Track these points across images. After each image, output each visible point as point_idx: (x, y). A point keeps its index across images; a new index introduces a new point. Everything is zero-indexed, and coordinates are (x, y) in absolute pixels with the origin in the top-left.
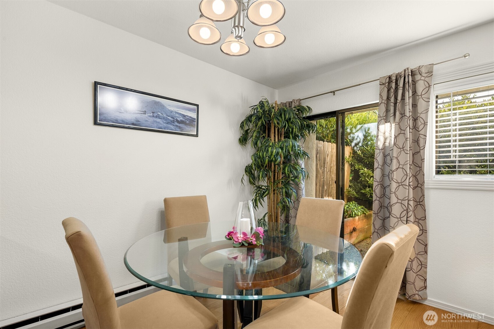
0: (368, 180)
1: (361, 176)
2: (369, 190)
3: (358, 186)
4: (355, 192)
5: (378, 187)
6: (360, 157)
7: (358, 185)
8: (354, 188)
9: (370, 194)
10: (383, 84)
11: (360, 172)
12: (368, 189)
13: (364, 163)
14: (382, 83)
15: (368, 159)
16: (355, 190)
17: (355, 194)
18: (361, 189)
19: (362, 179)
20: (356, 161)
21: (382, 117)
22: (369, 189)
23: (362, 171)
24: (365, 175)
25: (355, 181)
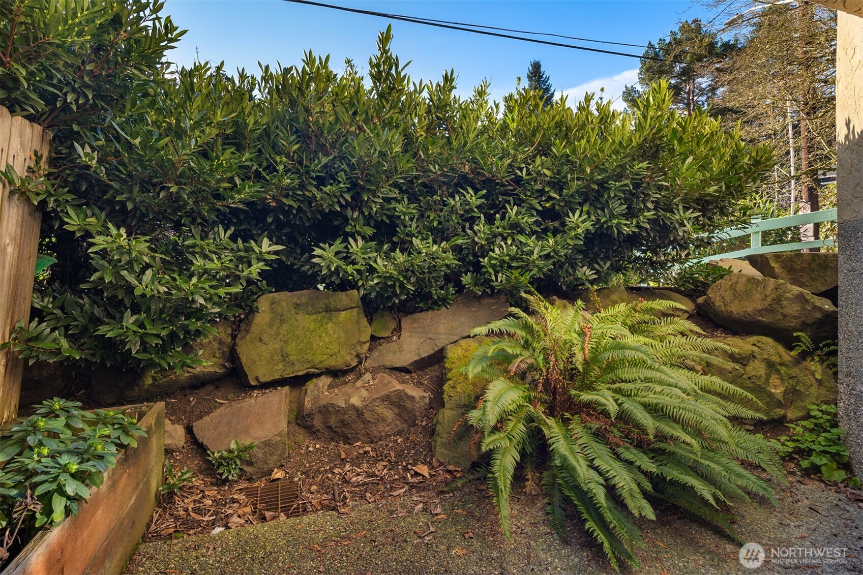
0: (132, 279)
1: (96, 261)
2: (134, 323)
3: (82, 307)
4: (66, 336)
6: (87, 178)
7: (78, 304)
8: (58, 319)
9: (141, 337)
11: (94, 244)
12: (130, 320)
13: (108, 209)
15: (131, 192)
16: (67, 328)
17: (65, 343)
18: (97, 321)
19: (102, 279)
20: (69, 197)
22: (135, 317)
23: (100, 241)
24: (120, 261)
25: (63, 284)
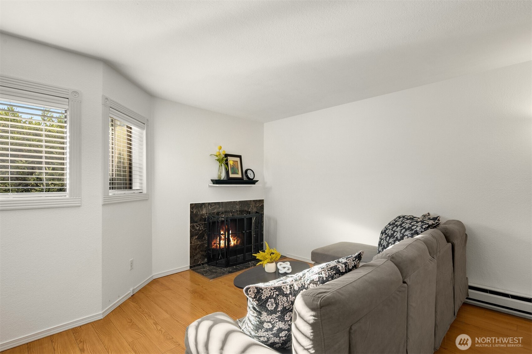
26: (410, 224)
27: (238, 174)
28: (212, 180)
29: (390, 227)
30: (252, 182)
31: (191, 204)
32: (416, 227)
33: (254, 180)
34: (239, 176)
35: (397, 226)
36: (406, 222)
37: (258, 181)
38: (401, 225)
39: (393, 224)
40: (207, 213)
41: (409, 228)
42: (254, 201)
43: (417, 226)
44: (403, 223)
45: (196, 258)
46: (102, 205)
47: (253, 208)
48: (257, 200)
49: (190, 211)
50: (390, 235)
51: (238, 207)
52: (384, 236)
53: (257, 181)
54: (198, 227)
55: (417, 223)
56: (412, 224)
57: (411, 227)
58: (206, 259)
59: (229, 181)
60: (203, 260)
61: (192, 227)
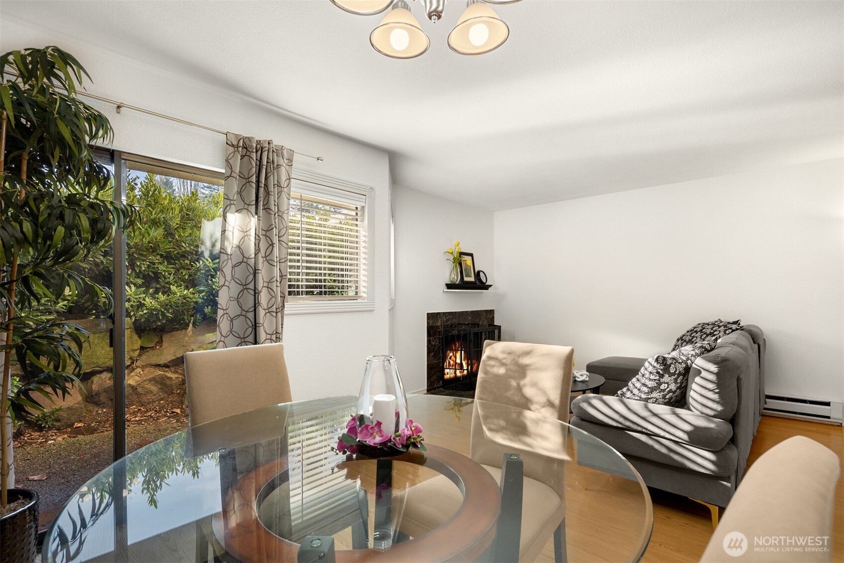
5: (224, 319)
10: (233, 145)
14: (232, 143)
21: (232, 200)
26: (712, 329)
27: (471, 277)
28: (447, 285)
29: (689, 334)
30: (485, 287)
31: (427, 314)
32: (718, 332)
33: (486, 284)
34: (472, 279)
35: (696, 332)
36: (707, 327)
37: (492, 285)
38: (701, 331)
39: (692, 330)
40: (441, 326)
41: (711, 334)
42: (485, 311)
43: (720, 331)
44: (704, 328)
45: (432, 380)
46: (389, 310)
47: (484, 320)
48: (487, 310)
49: (427, 322)
50: (687, 340)
51: (470, 318)
52: (680, 342)
53: (490, 286)
54: (434, 341)
55: (719, 328)
56: (714, 329)
57: (713, 333)
58: (441, 382)
59: (464, 285)
60: (438, 383)
61: (429, 342)
